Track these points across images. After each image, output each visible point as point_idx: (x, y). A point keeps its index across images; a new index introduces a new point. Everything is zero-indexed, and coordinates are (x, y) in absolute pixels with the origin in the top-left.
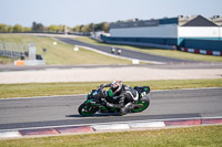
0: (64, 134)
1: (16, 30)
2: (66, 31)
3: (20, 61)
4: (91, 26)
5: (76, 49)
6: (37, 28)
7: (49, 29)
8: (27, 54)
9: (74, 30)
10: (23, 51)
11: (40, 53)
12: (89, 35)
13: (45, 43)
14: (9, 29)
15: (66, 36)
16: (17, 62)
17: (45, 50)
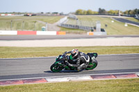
0: (119, 78)
1: (88, 13)
2: (120, 14)
3: (91, 32)
4: (136, 10)
5: (126, 25)
6: (101, 12)
7: (109, 12)
8: (95, 28)
9: (125, 13)
10: (93, 26)
11: (103, 27)
12: (134, 16)
13: (106, 21)
14: (84, 12)
15: (120, 17)
16: (89, 33)
17: (106, 26)
